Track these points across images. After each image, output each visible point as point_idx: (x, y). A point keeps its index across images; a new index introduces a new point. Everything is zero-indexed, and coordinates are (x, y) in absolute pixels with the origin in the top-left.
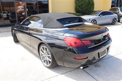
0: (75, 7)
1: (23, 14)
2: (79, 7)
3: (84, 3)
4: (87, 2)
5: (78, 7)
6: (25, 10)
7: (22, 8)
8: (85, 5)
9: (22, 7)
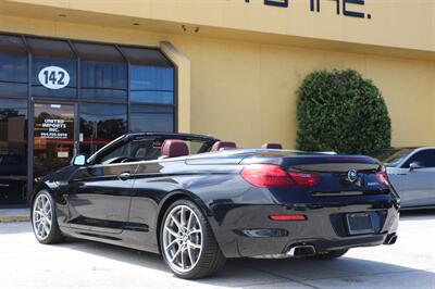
0: (296, 137)
1: (60, 155)
2: (316, 136)
3: (342, 119)
4: (351, 112)
5: (310, 138)
6: (71, 137)
7: (61, 130)
8: (344, 126)
9: (61, 123)
